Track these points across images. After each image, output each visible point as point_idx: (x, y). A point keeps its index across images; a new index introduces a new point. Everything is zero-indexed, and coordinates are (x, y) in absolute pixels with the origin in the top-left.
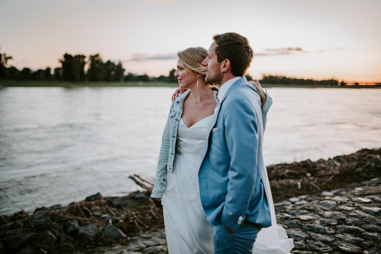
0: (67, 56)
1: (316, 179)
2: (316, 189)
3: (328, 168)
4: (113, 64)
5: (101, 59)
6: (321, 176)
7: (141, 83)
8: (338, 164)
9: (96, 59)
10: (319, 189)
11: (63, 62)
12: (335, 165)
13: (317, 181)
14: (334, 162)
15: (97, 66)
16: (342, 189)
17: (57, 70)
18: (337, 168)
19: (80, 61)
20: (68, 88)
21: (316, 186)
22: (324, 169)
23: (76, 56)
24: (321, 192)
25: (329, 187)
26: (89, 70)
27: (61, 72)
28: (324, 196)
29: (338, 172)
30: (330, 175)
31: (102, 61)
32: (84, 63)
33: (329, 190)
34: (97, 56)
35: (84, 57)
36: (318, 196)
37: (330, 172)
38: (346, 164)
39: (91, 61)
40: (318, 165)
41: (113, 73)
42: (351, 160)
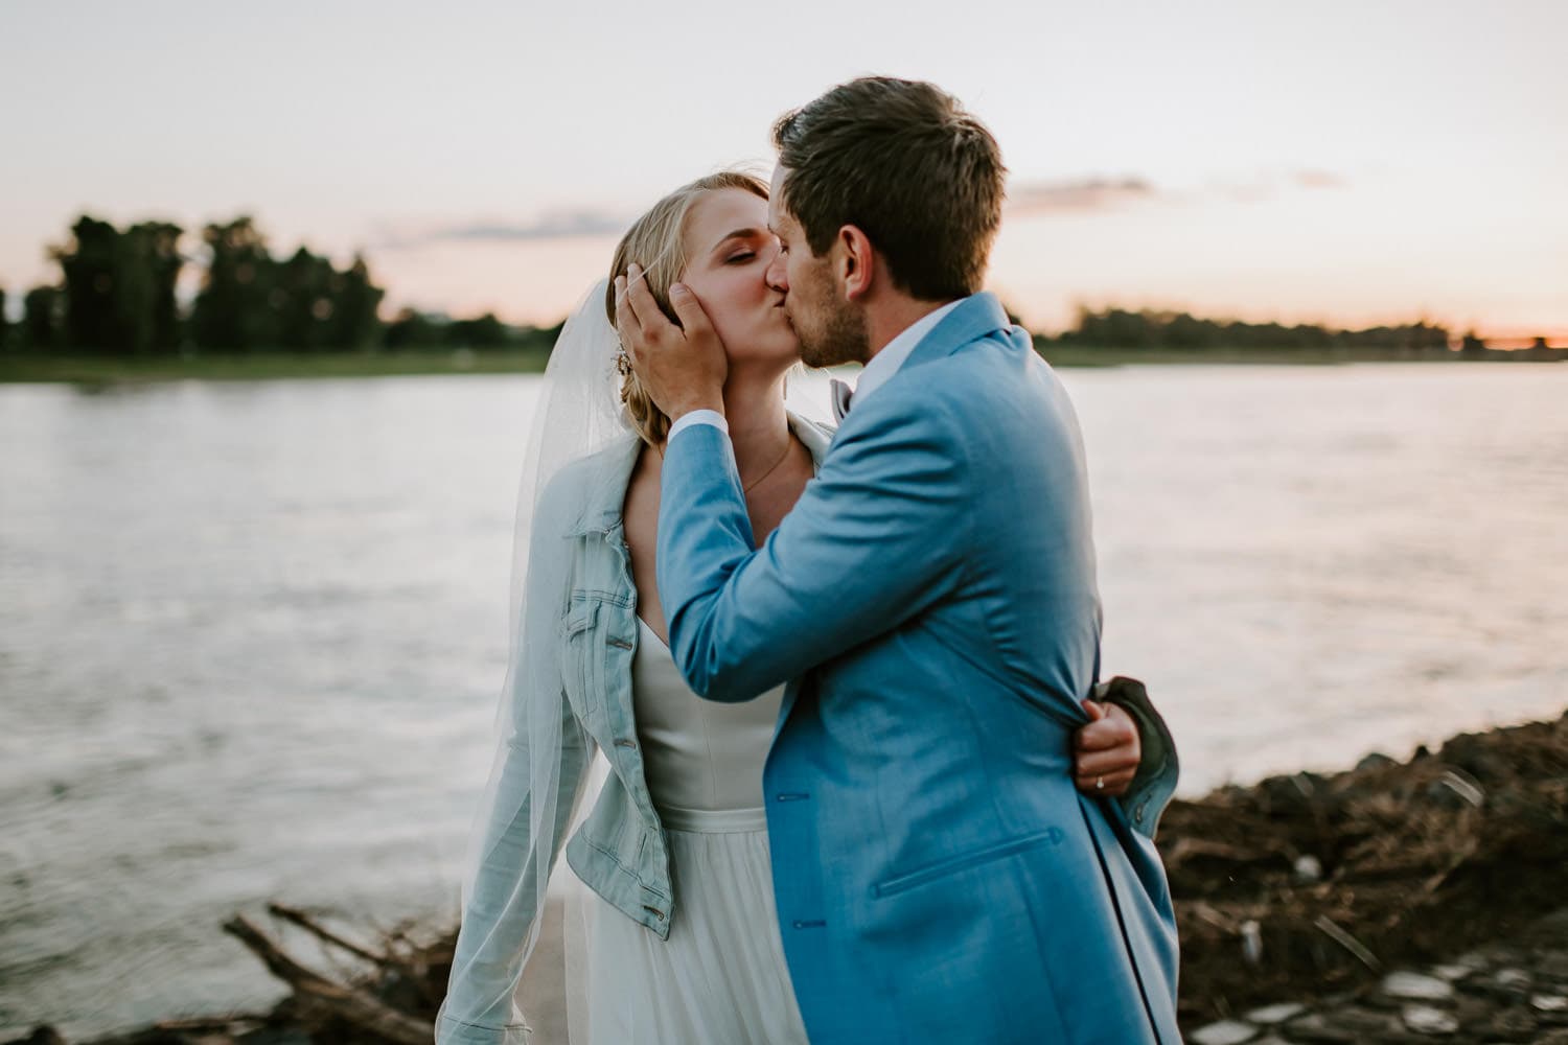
0: (89, 230)
1: (1349, 895)
2: (1350, 955)
3: (1414, 819)
4: (324, 265)
5: (260, 239)
6: (1378, 877)
7: (464, 357)
8: (1472, 793)
9: (237, 241)
10: (1366, 956)
11: (69, 257)
12: (1456, 803)
13: (1357, 905)
14: (1446, 783)
15: (244, 275)
16: (1502, 956)
17: (38, 299)
18: (1464, 819)
19: (153, 253)
20: (92, 387)
21: (1348, 941)
22: (1391, 825)
23: (136, 230)
24: (1379, 974)
25: (1424, 940)
26: (203, 300)
27: (59, 310)
28: (1398, 1004)
29: (1470, 847)
30: (1427, 869)
31: (265, 252)
32: (174, 264)
33: (1423, 963)
34: (242, 224)
35: (173, 231)
36: (1363, 1002)
37: (1428, 849)
38: (1514, 788)
39: (209, 250)
40: (1357, 808)
41: (322, 309)
42: (1536, 761)
